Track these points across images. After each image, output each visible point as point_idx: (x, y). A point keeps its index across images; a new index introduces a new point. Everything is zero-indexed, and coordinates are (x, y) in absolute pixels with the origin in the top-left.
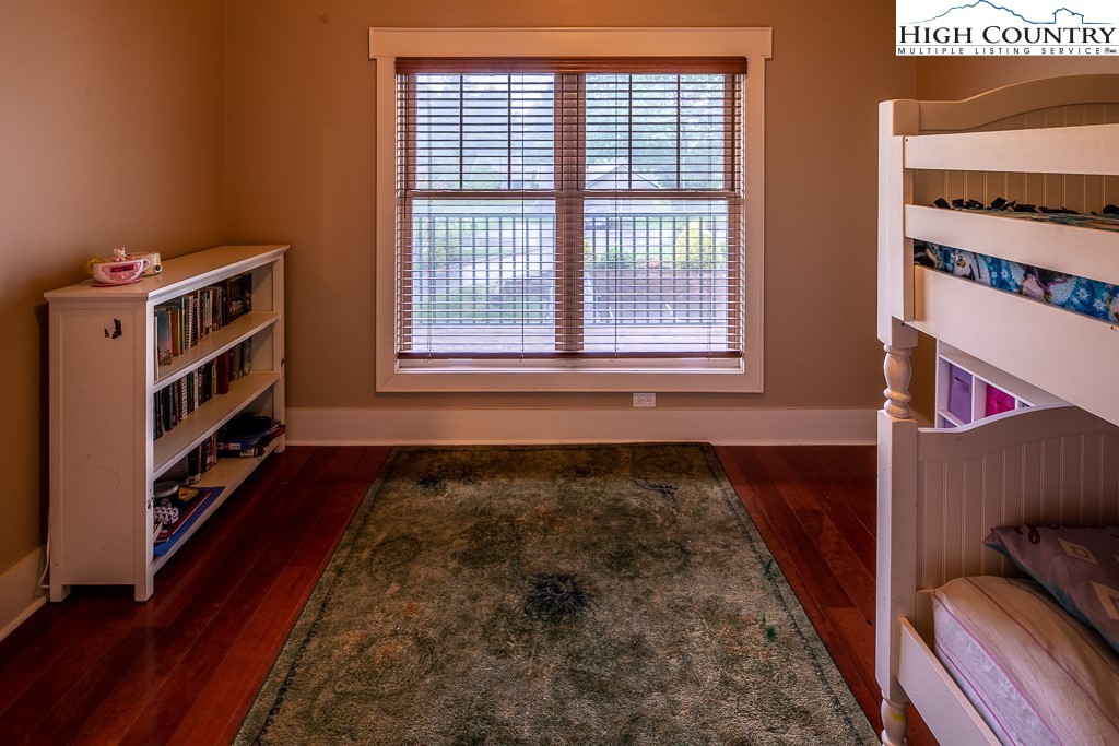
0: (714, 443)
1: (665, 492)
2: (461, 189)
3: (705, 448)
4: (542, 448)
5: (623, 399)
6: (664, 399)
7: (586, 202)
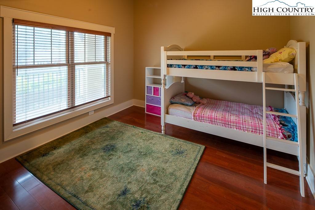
0: (106, 117)
1: (107, 127)
2: (34, 65)
3: (105, 118)
4: (69, 134)
5: (87, 114)
6: (96, 111)
7: (76, 66)
